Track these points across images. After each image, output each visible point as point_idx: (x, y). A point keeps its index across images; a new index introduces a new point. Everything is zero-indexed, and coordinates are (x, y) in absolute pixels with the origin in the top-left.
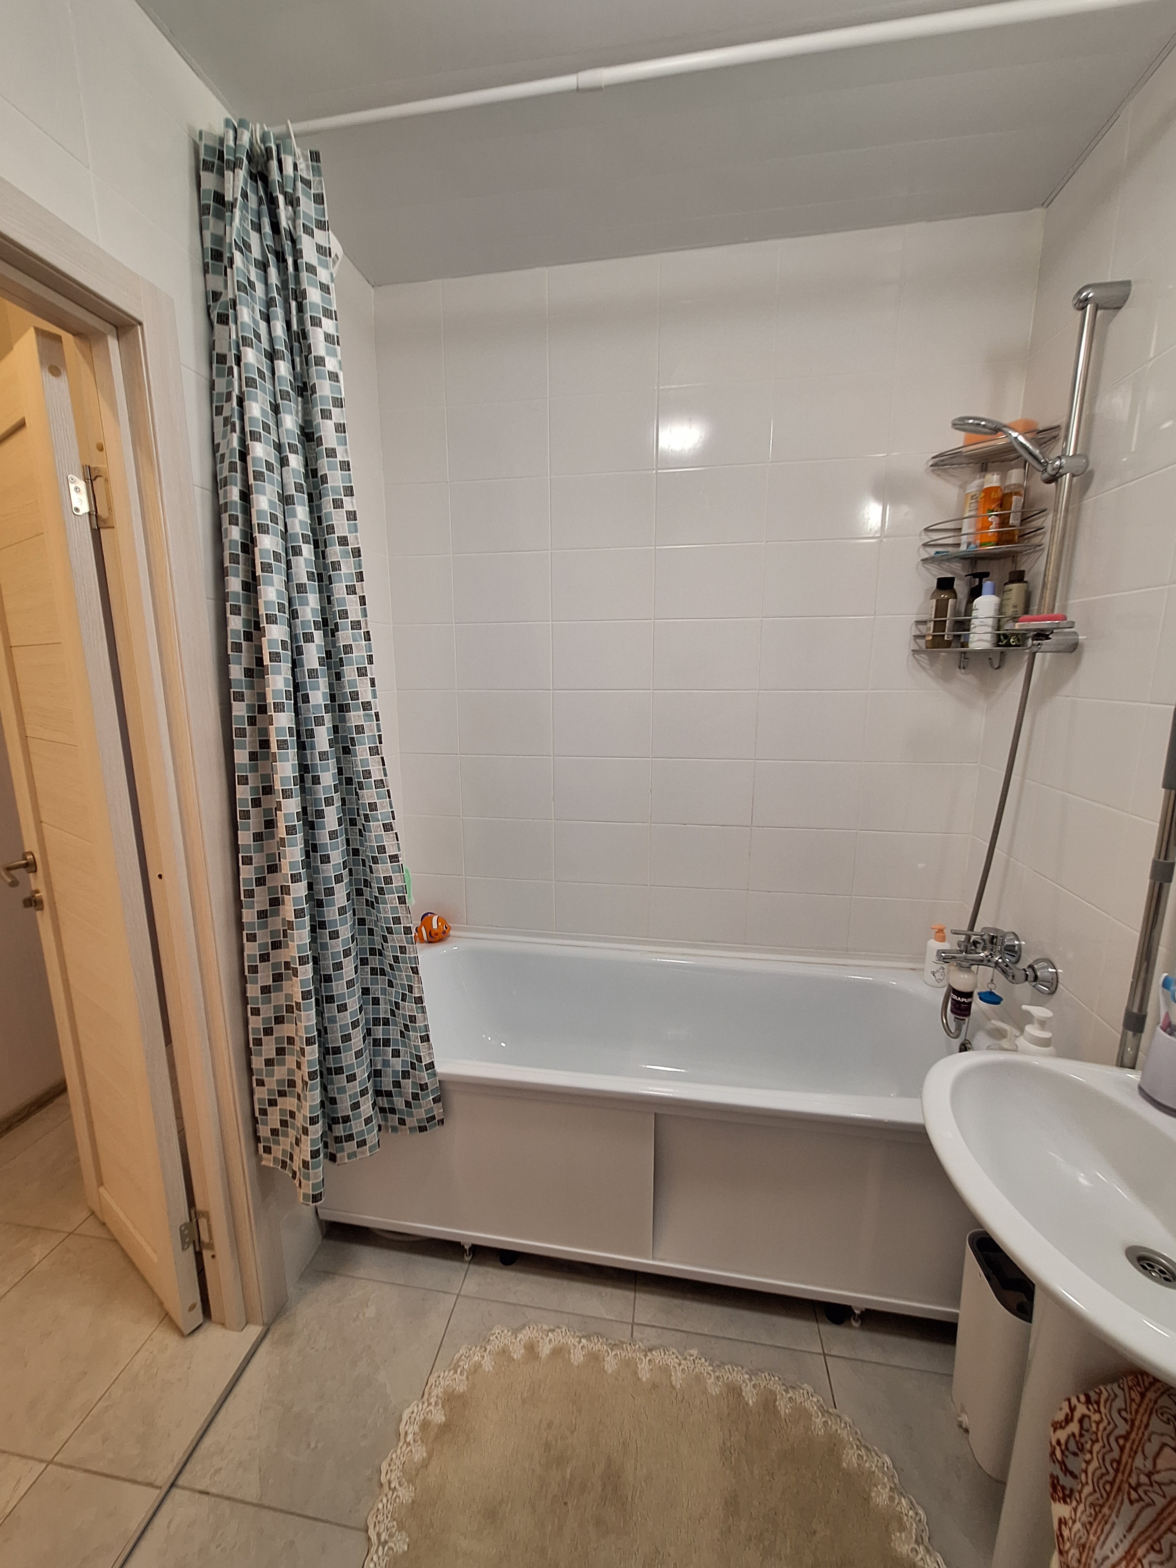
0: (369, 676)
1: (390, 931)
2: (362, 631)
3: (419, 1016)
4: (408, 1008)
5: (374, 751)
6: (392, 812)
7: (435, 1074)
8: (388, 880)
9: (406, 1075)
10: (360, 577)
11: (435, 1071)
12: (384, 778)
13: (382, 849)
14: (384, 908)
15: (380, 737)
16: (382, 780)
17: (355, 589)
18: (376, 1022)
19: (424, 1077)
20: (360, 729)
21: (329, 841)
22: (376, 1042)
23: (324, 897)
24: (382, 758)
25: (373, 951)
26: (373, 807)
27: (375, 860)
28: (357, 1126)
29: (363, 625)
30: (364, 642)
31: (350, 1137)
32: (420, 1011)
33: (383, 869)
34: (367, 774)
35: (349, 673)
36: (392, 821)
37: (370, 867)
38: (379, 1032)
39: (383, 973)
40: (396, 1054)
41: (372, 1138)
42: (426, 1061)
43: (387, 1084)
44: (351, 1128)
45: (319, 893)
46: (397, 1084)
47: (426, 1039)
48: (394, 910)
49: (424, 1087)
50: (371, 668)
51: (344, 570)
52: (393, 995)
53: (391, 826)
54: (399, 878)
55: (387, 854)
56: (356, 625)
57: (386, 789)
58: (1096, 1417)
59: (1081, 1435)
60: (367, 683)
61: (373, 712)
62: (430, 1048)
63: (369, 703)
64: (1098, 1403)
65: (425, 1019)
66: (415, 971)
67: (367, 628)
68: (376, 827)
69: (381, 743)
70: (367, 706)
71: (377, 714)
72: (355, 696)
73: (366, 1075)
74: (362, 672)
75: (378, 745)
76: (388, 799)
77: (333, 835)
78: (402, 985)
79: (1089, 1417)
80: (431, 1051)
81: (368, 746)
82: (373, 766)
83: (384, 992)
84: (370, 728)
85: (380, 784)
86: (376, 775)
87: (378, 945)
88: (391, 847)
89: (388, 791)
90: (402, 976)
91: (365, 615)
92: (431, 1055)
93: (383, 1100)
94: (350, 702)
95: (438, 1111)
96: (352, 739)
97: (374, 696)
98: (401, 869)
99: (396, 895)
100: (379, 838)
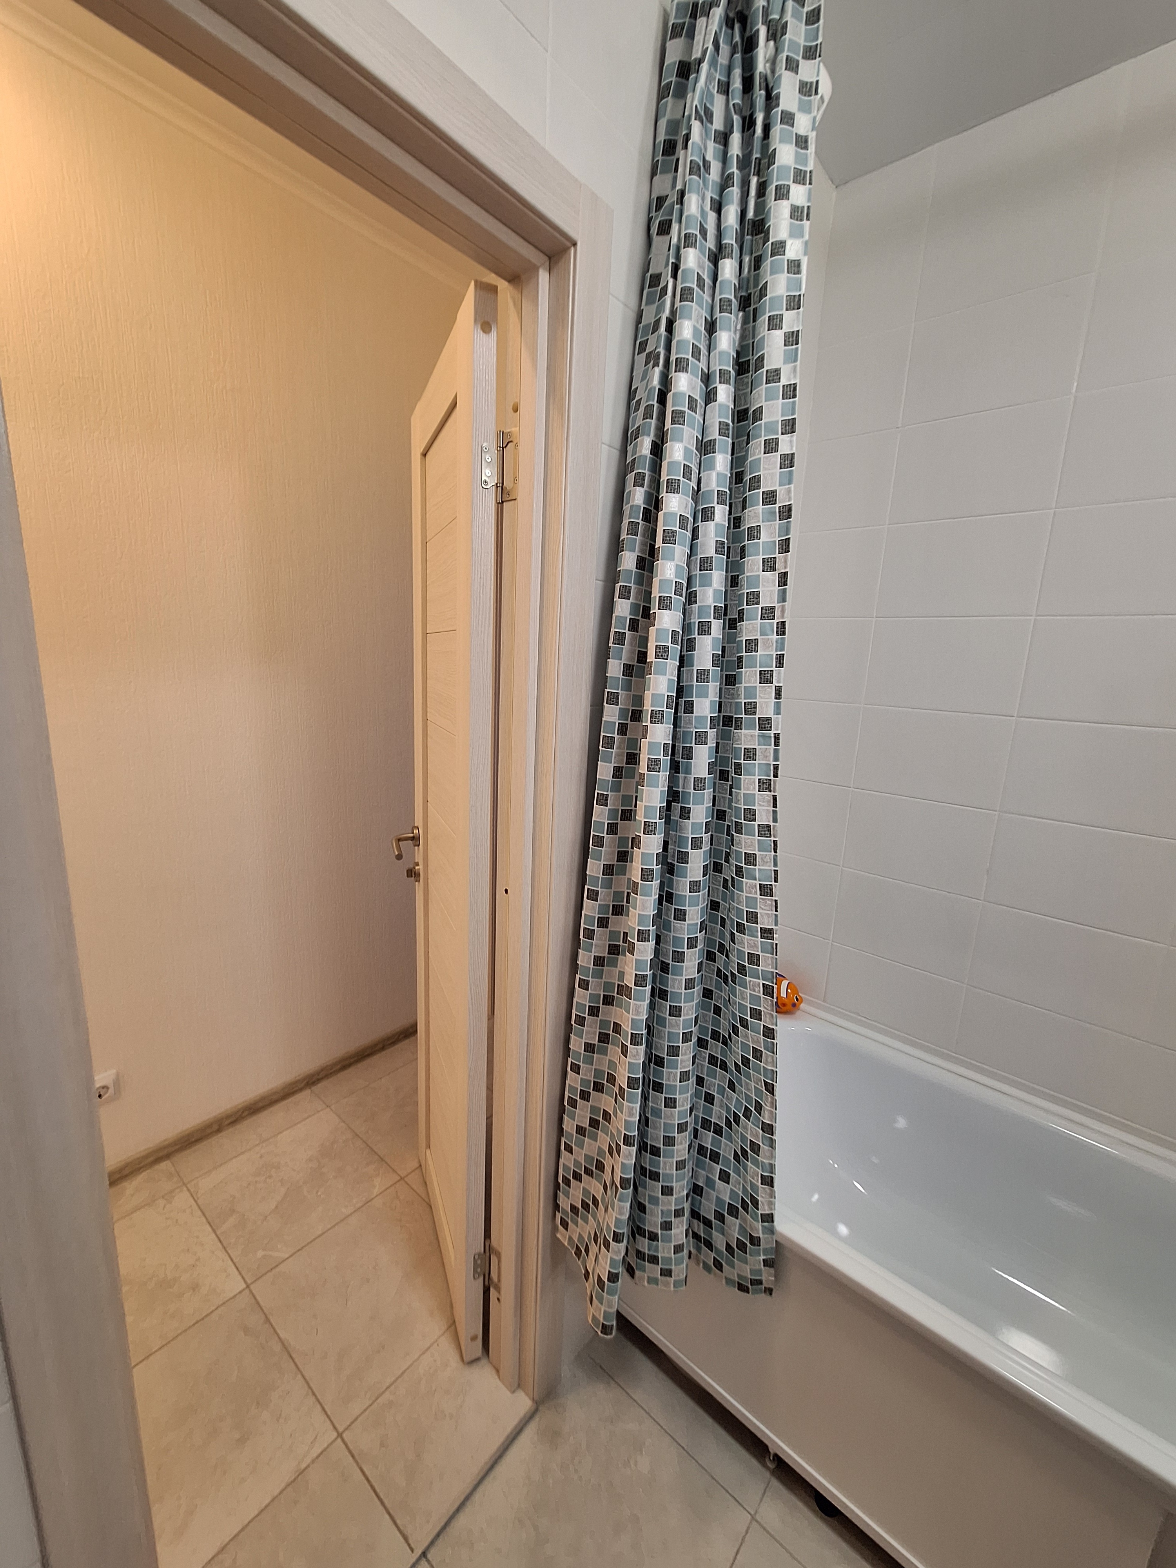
0: (775, 683)
1: (744, 1023)
2: (775, 621)
3: (764, 1148)
4: (751, 1131)
5: (765, 786)
6: (776, 872)
7: (772, 1231)
8: (754, 959)
9: (733, 1211)
10: (785, 546)
11: (773, 1226)
12: (772, 824)
13: (753, 917)
14: (742, 993)
15: (776, 768)
16: (769, 826)
17: (775, 563)
18: (706, 1124)
19: (758, 1230)
20: (750, 754)
21: (688, 893)
22: (702, 1150)
23: (670, 962)
24: (775, 798)
25: (715, 1035)
26: (751, 859)
27: (741, 928)
28: (664, 1251)
29: (777, 613)
30: (775, 637)
32: (767, 1143)
33: (749, 943)
34: (751, 815)
35: (749, 677)
36: (773, 883)
37: (732, 934)
38: (708, 1139)
39: (724, 1066)
40: (725, 1177)
41: (679, 1271)
42: (763, 1209)
43: (708, 1209)
44: (657, 1250)
45: (667, 955)
46: (720, 1217)
47: (769, 1182)
48: (755, 999)
49: (755, 1241)
50: (779, 673)
51: (764, 537)
52: (734, 1101)
53: (771, 890)
54: (769, 962)
55: (759, 926)
56: (768, 613)
57: (772, 839)
60: (771, 692)
61: (772, 733)
62: (772, 1195)
63: (769, 720)
65: (772, 1156)
66: (770, 1088)
67: (783, 617)
68: (749, 887)
69: (776, 775)
70: (765, 724)
71: (777, 737)
72: (751, 708)
73: (685, 1192)
74: (766, 678)
75: (772, 778)
76: (773, 853)
77: (695, 886)
78: (748, 1098)
80: (773, 1200)
81: (757, 778)
82: (760, 805)
83: (721, 1091)
84: (765, 754)
85: (765, 831)
86: (763, 817)
87: (724, 1030)
88: (766, 917)
89: (775, 842)
90: (751, 1086)
91: (783, 598)
92: (771, 1204)
93: (698, 1225)
94: (743, 716)
95: (767, 1276)
97: (778, 712)
98: (774, 950)
99: (761, 982)
100: (751, 901)
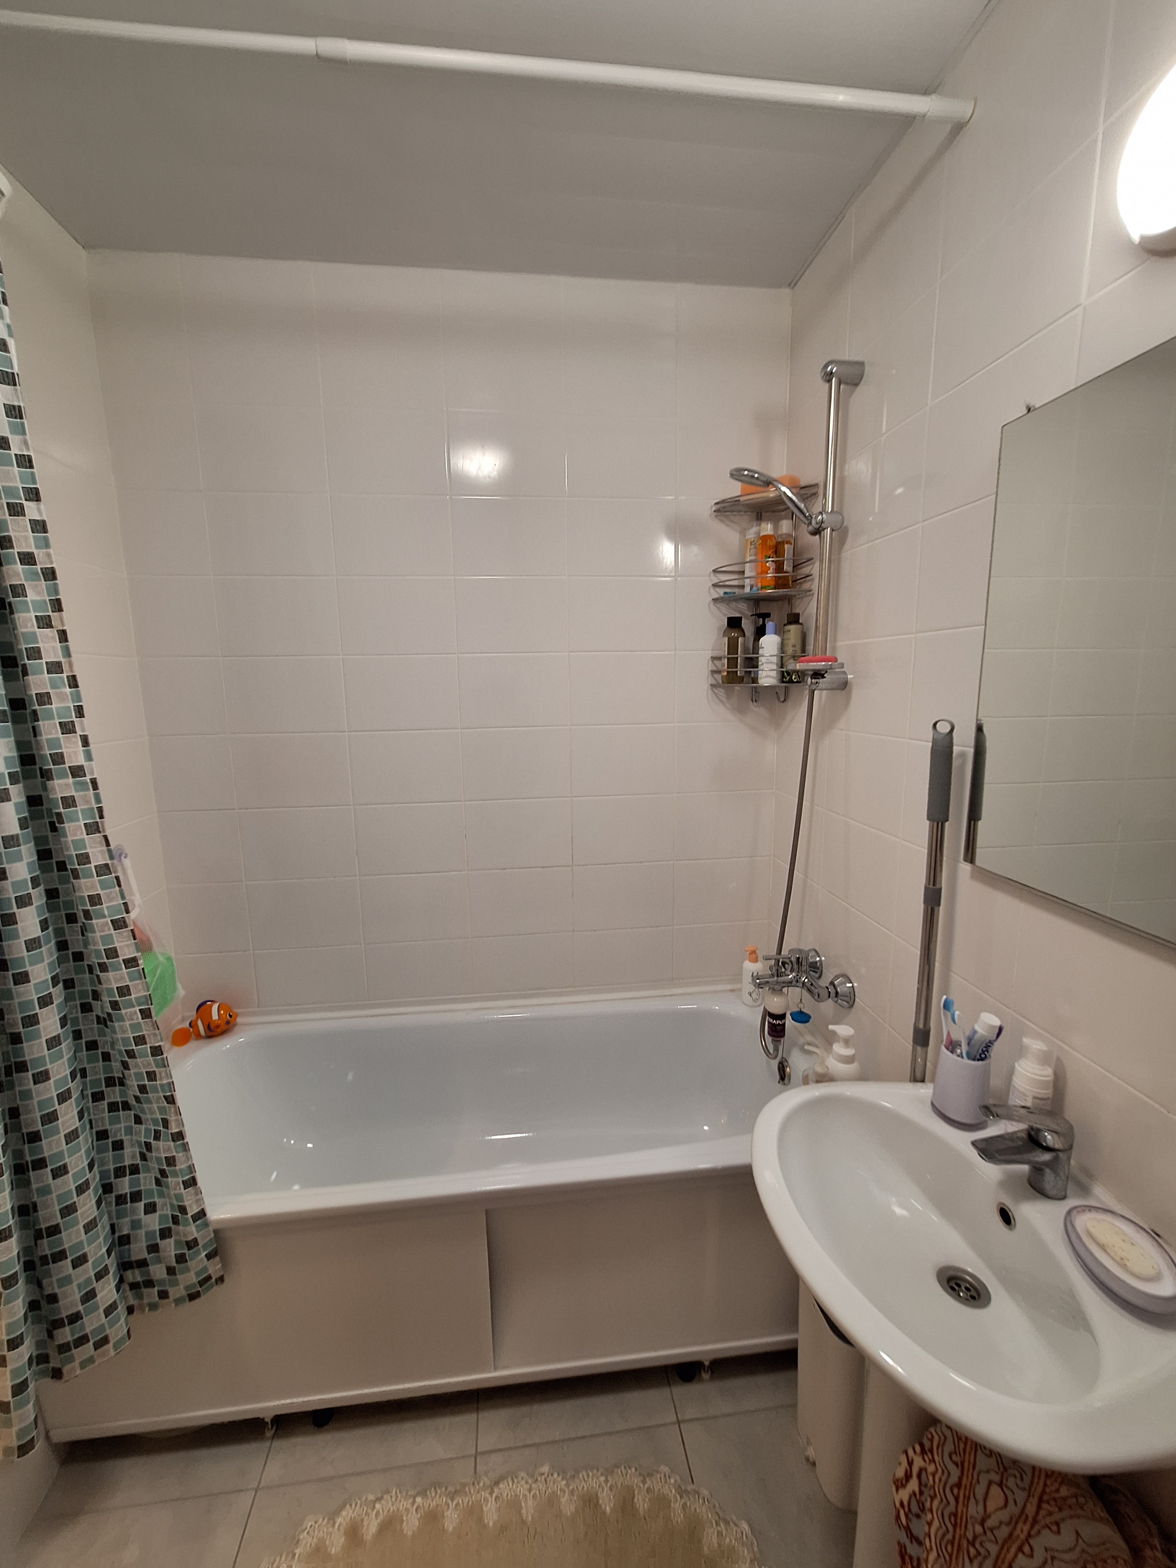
0: (79, 732)
1: (131, 1054)
2: (65, 675)
3: (180, 1156)
4: (164, 1148)
5: (93, 828)
6: (125, 904)
7: (206, 1225)
8: (124, 991)
9: (165, 1233)
10: (57, 605)
11: (206, 1220)
12: (109, 862)
13: (112, 953)
14: (121, 1027)
15: (100, 810)
16: (107, 865)
17: (51, 621)
18: (120, 1172)
19: (192, 1231)
20: (69, 802)
21: (25, 953)
22: (120, 1200)
23: (21, 1030)
24: (106, 837)
25: (110, 1082)
26: (95, 900)
27: (103, 968)
28: (91, 1323)
29: (65, 667)
30: (68, 690)
31: (82, 1340)
32: (180, 1149)
33: (115, 978)
34: (84, 859)
35: (49, 730)
36: (125, 915)
37: (98, 976)
38: (124, 1186)
39: (126, 1106)
40: (151, 1208)
41: (117, 1330)
42: (193, 1210)
43: (138, 1250)
44: (83, 1327)
46: (153, 1248)
47: (192, 1183)
48: (136, 1027)
49: (192, 1244)
50: (82, 724)
51: (32, 596)
52: (142, 1133)
53: (125, 922)
54: (140, 987)
55: (121, 959)
56: (55, 668)
57: (113, 875)
58: (931, 1468)
59: (921, 1493)
60: (77, 743)
61: (88, 778)
62: (199, 1192)
63: (81, 768)
64: (931, 1451)
65: (189, 1158)
66: (171, 1100)
67: (72, 670)
68: (101, 926)
69: (101, 817)
70: (77, 771)
71: (94, 782)
72: (58, 759)
73: (104, 1250)
74: (67, 728)
75: (98, 820)
76: (117, 888)
77: (32, 944)
78: (155, 1121)
79: (926, 1470)
80: (199, 1196)
81: (82, 823)
82: (92, 847)
83: (129, 1131)
84: (85, 800)
85: (103, 870)
86: (98, 857)
87: (117, 1072)
88: (125, 948)
89: (117, 878)
90: (153, 1109)
91: (67, 653)
92: (200, 1201)
93: (133, 1274)
94: (52, 767)
95: (214, 1268)
96: (59, 815)
97: (89, 757)
98: (143, 974)
99: (137, 1009)
100: (108, 939)
